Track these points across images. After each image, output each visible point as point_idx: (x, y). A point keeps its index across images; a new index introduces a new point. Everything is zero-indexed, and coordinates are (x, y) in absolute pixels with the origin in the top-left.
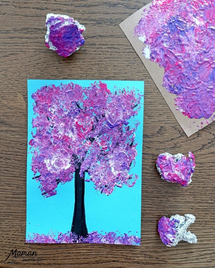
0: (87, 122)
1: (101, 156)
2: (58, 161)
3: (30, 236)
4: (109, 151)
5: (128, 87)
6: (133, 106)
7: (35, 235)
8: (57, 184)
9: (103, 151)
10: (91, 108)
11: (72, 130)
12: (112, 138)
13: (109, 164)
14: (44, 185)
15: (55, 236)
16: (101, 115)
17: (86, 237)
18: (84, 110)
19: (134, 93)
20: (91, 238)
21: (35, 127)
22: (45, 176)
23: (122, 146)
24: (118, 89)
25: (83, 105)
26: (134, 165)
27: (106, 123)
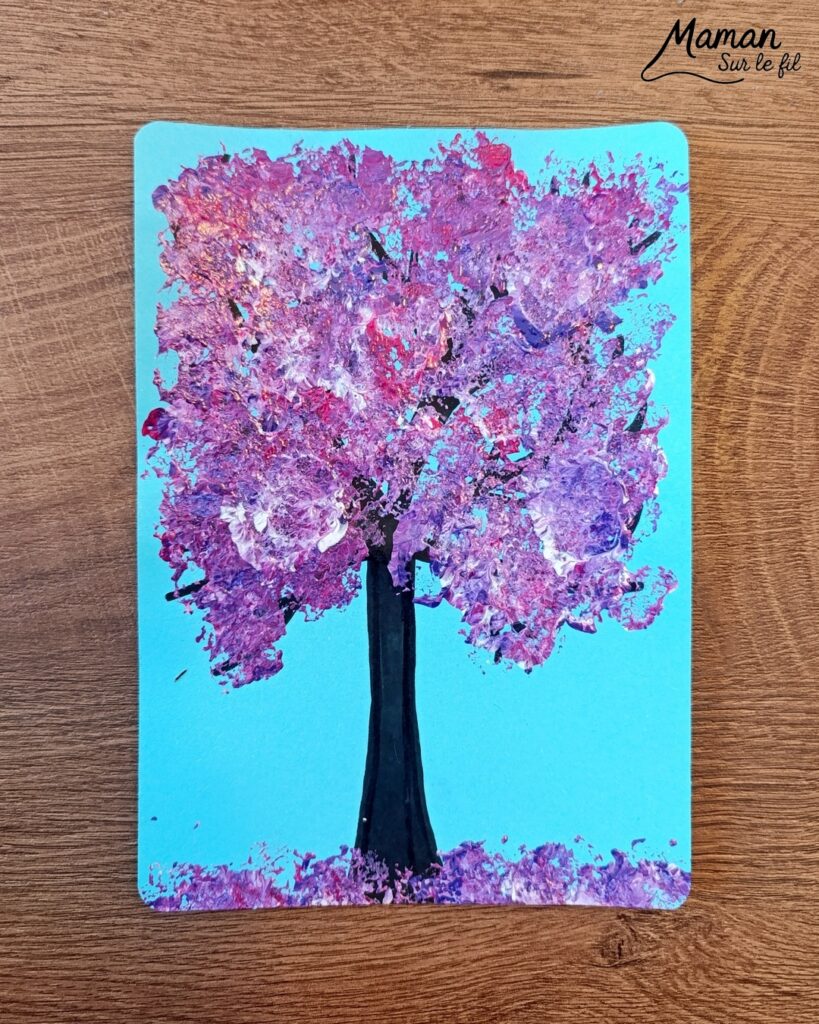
0: (420, 322)
1: (493, 481)
2: (285, 511)
3: (156, 881)
4: (530, 456)
5: (610, 155)
6: (639, 240)
7: (183, 874)
8: (287, 621)
9: (497, 456)
10: (442, 256)
11: (351, 364)
12: (543, 395)
13: (531, 523)
14: (223, 629)
15: (281, 870)
16: (488, 289)
17: (429, 875)
18: (404, 269)
19: (639, 181)
20: (451, 879)
21: (171, 351)
22: (229, 581)
23: (591, 434)
24: (564, 167)
25: (403, 244)
26: (654, 522)
27: (511, 324)
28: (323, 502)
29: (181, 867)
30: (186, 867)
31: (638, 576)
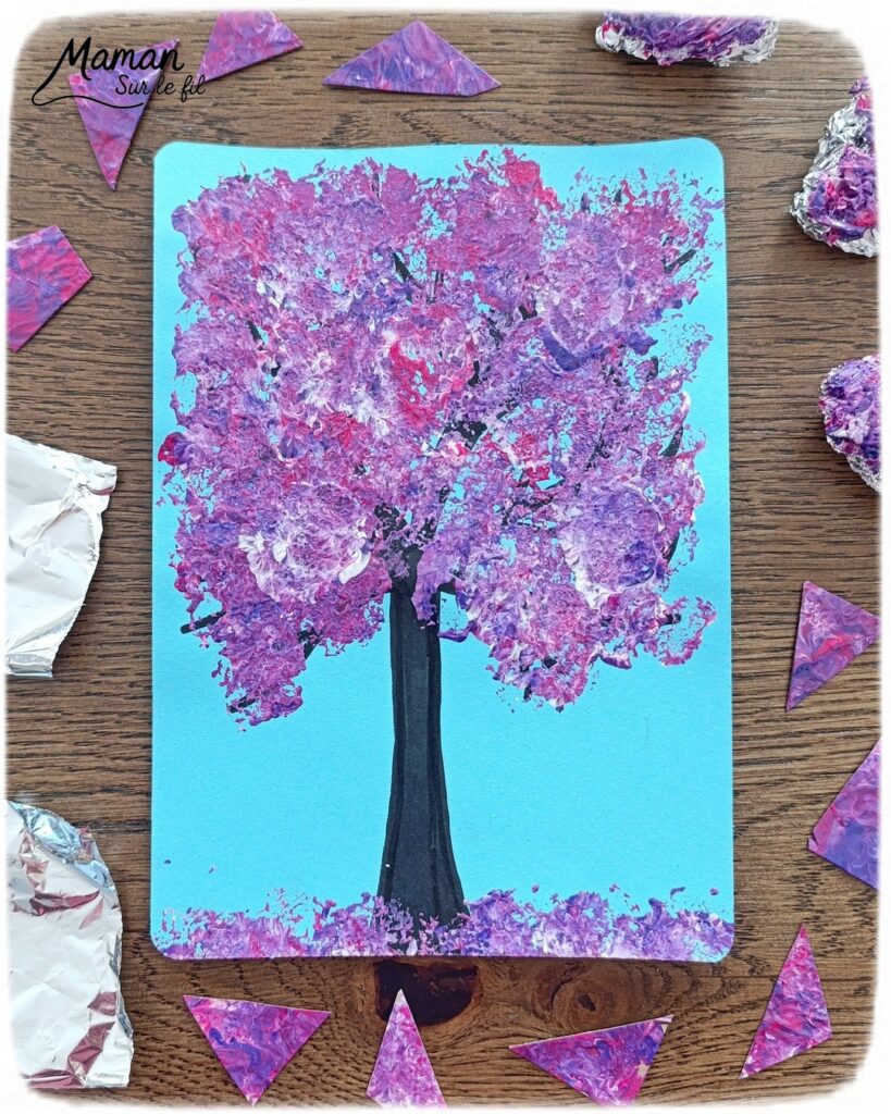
0: (446, 345)
1: (521, 510)
2: (304, 541)
3: (169, 927)
4: (561, 483)
5: (642, 172)
6: (673, 258)
7: (197, 921)
8: (306, 657)
9: (526, 484)
10: (468, 276)
11: (374, 387)
12: (574, 420)
13: (562, 553)
14: (241, 663)
15: (300, 917)
16: (517, 310)
17: (455, 926)
18: (430, 290)
19: (673, 198)
20: (478, 930)
21: (189, 375)
22: (247, 613)
23: (625, 460)
24: (594, 184)
25: (428, 264)
26: (691, 550)
27: (540, 346)
28: (344, 531)
29: (195, 913)
30: (201, 913)
31: (674, 607)
